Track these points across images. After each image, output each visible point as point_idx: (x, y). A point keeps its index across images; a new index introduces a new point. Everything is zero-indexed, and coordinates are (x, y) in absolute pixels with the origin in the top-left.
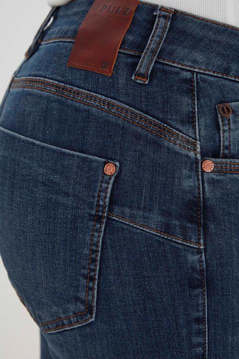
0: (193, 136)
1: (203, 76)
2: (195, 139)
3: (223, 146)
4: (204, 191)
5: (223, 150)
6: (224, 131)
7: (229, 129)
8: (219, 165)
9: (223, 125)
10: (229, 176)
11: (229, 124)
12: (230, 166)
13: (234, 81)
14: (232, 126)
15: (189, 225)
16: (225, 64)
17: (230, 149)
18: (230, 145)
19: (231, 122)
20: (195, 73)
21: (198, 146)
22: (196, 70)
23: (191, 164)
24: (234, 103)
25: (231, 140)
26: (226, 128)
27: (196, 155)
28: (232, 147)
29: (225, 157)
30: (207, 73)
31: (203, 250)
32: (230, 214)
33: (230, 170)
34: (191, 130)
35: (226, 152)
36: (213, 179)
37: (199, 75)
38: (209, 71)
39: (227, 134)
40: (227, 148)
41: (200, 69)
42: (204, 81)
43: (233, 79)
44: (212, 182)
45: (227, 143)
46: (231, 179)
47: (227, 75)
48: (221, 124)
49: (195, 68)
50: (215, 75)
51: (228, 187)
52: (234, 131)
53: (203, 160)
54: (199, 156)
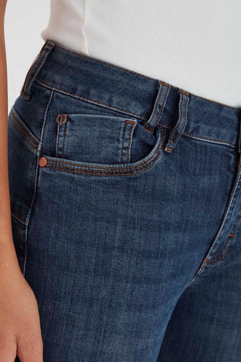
0: (39, 138)
1: (58, 94)
2: (40, 140)
3: (58, 147)
4: (37, 181)
5: (58, 151)
6: (60, 136)
7: (65, 135)
8: (51, 162)
9: (59, 131)
10: (57, 172)
11: (65, 131)
12: (59, 164)
13: (79, 99)
14: (68, 133)
15: (24, 206)
16: (73, 86)
17: (63, 151)
18: (63, 148)
19: (67, 129)
20: (53, 91)
21: (40, 146)
22: (53, 89)
23: (34, 159)
24: (73, 115)
25: (65, 143)
26: (62, 134)
27: (37, 152)
28: (65, 150)
29: (60, 157)
30: (60, 91)
31: (27, 227)
32: (53, 202)
33: (59, 168)
34: (39, 133)
35: (60, 153)
36: (45, 173)
37: (55, 93)
38: (62, 90)
39: (61, 139)
40: (61, 150)
41: (56, 88)
42: (57, 97)
43: (78, 97)
44: (44, 174)
45: (61, 146)
46: (59, 175)
47: (74, 94)
48: (58, 130)
49: (53, 87)
50: (65, 93)
51: (56, 181)
52: (68, 137)
53: (41, 157)
54: (38, 154)
